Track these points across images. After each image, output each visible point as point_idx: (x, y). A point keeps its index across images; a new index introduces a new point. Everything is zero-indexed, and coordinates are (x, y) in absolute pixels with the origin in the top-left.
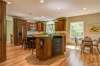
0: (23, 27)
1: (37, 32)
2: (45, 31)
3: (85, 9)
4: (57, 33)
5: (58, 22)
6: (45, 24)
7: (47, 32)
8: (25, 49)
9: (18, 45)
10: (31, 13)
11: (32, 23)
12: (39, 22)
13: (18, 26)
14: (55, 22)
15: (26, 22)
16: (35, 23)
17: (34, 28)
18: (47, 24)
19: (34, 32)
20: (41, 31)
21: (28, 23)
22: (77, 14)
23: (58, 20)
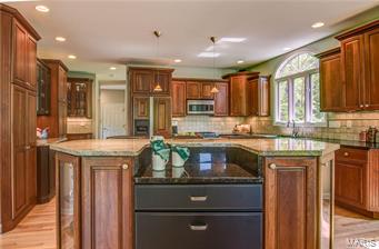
0: (151, 99)
1: (230, 119)
2: (270, 113)
4: (336, 124)
6: (269, 78)
7: (278, 119)
12: (242, 70)
15: (169, 76)
16: (219, 78)
17: (212, 103)
21: (181, 80)
23: (340, 38)
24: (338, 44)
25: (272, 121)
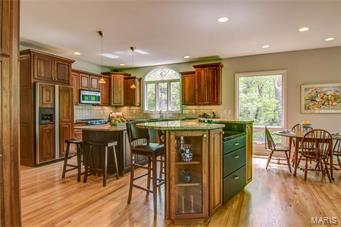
0: (57, 86)
1: (106, 108)
2: (141, 105)
3: (306, 29)
4: (186, 112)
5: (193, 73)
6: (140, 80)
7: (146, 109)
8: (82, 178)
9: (36, 165)
10: (100, 33)
11: (90, 74)
12: (116, 70)
13: (35, 84)
14: (182, 74)
15: (69, 66)
17: (99, 94)
18: (146, 79)
19: (96, 108)
20: (126, 105)
21: (76, 71)
22: (266, 48)
23: (195, 67)
24: (194, 70)
25: (142, 110)
